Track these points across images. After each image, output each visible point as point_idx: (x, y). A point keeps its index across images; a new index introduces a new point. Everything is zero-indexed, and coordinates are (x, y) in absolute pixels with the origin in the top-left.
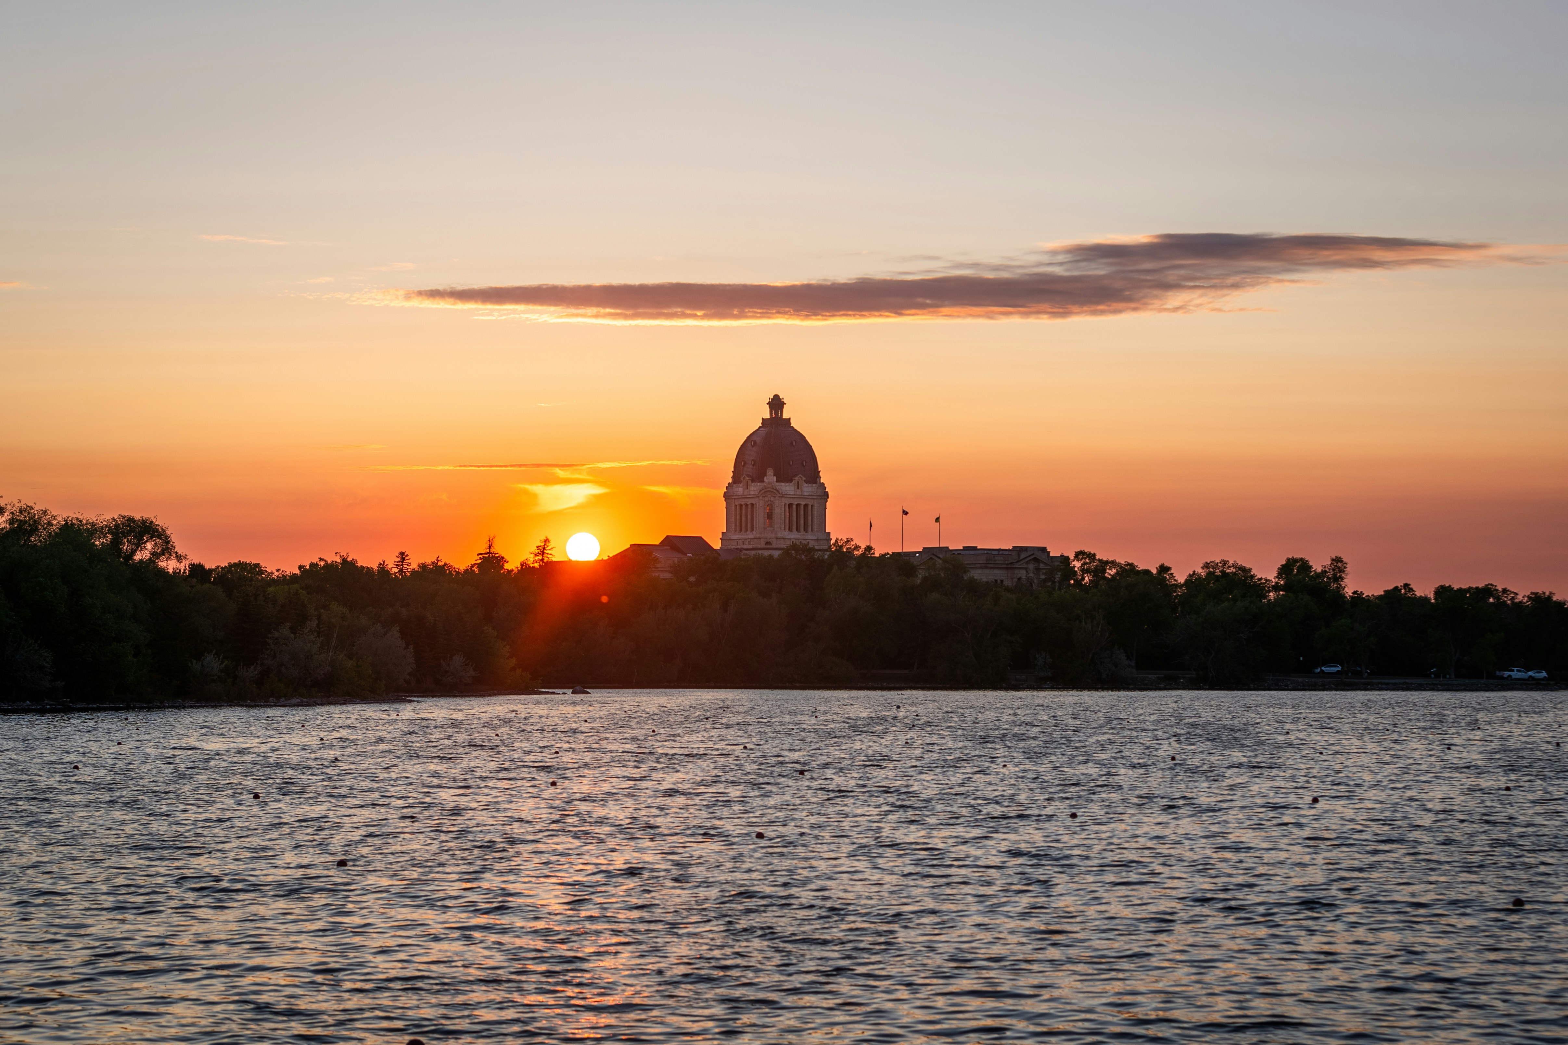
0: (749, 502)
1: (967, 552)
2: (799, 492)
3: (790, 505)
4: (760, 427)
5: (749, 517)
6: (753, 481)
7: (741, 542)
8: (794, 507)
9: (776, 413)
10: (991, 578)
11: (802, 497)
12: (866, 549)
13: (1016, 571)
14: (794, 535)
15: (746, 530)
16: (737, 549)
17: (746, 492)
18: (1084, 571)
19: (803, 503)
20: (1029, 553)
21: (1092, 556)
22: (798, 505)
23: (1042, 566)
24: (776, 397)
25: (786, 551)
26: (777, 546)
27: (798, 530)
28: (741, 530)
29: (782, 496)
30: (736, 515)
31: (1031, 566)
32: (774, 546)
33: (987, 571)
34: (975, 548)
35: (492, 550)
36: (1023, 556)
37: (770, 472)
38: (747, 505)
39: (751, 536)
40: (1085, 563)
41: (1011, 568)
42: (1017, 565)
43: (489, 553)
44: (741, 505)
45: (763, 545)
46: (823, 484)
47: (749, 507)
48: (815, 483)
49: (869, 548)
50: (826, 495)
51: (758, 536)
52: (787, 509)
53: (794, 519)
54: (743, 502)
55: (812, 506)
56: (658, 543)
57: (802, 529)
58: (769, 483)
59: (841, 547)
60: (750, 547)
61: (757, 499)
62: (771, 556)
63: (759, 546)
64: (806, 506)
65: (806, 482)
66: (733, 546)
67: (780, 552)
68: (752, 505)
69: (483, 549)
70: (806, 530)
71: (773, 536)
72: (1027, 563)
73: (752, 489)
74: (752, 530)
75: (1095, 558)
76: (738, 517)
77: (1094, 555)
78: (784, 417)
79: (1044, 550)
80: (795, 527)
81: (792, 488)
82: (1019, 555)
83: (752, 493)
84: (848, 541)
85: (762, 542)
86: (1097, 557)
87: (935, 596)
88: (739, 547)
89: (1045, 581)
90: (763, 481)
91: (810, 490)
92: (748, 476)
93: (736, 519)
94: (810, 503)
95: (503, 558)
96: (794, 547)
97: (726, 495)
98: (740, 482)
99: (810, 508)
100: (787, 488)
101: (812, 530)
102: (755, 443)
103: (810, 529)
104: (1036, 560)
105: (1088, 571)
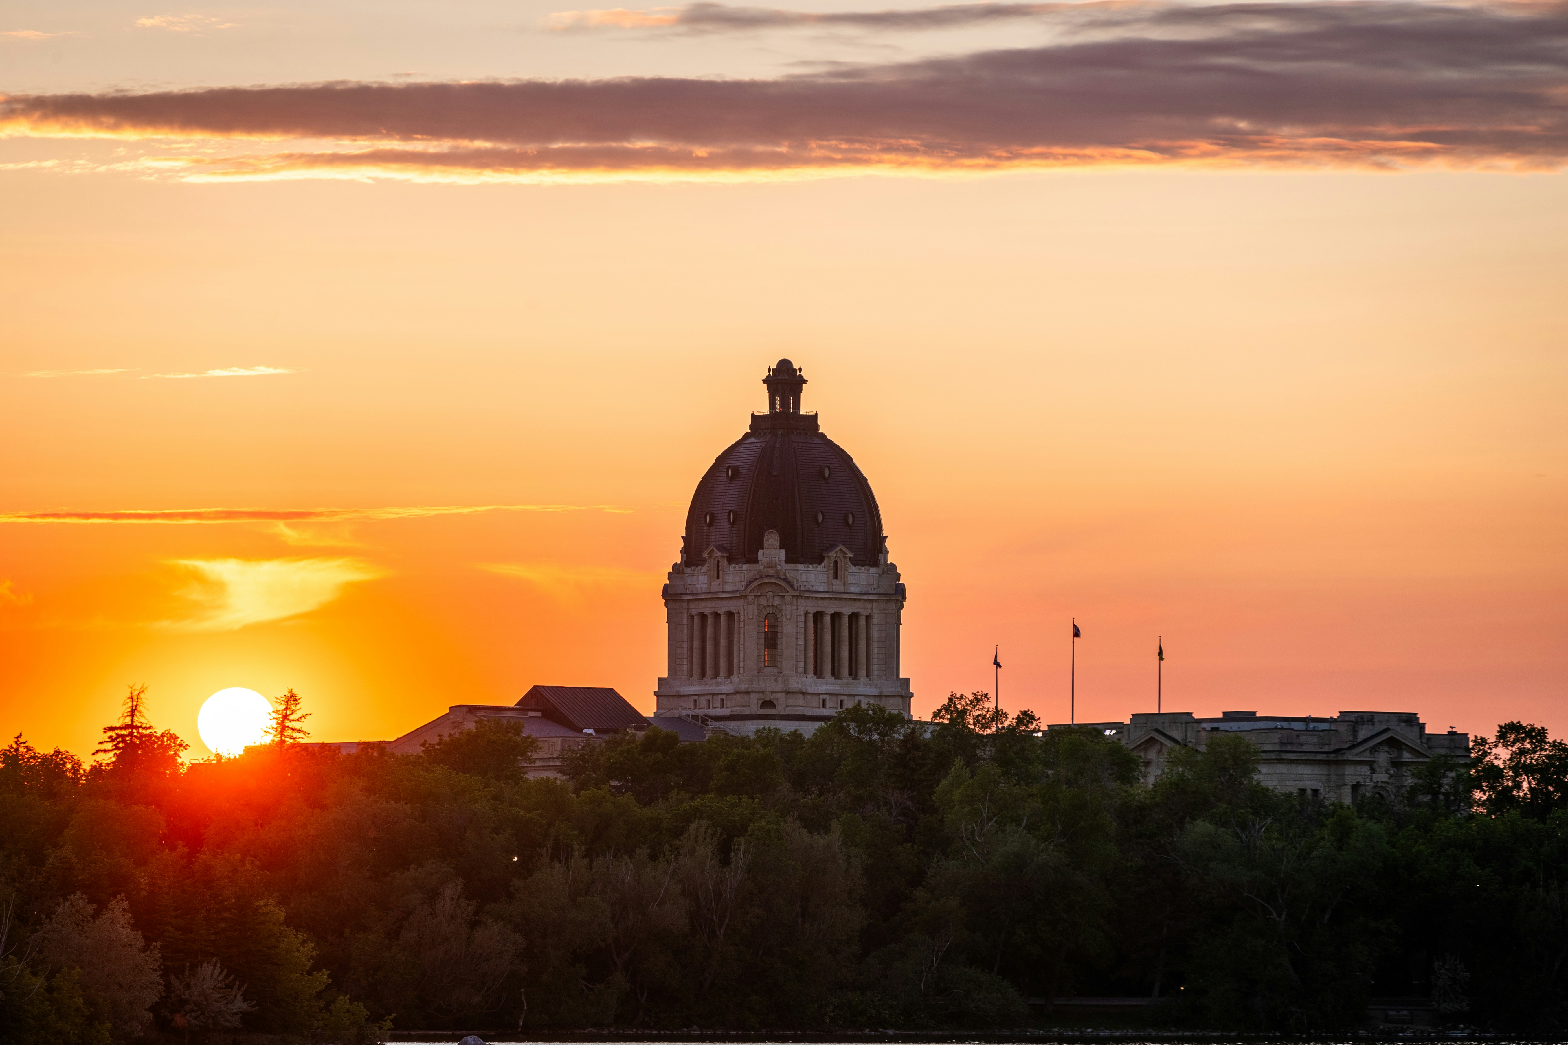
0: (723, 608)
1: (1235, 726)
2: (837, 586)
3: (818, 616)
4: (747, 436)
5: (723, 643)
6: (731, 560)
7: (703, 701)
8: (827, 620)
9: (784, 404)
10: (1291, 787)
11: (845, 597)
12: (1020, 721)
13: (1349, 770)
14: (827, 685)
15: (716, 675)
16: (696, 717)
17: (716, 586)
18: (1518, 768)
19: (847, 611)
20: (1379, 728)
21: (1537, 736)
22: (836, 616)
23: (1406, 756)
24: (785, 366)
25: (837, 724)
26: (789, 711)
27: (836, 674)
28: (703, 674)
29: (801, 594)
30: (691, 640)
31: (1382, 757)
32: (781, 710)
33: (1282, 769)
34: (1250, 716)
35: (138, 720)
36: (1363, 734)
37: (772, 539)
38: (717, 615)
39: (728, 688)
40: (1522, 752)
41: (1337, 763)
42: (1350, 756)
43: (131, 726)
44: (703, 616)
45: (755, 709)
46: (893, 567)
47: (723, 619)
48: (875, 563)
49: (1026, 717)
50: (900, 592)
51: (744, 687)
52: (811, 625)
53: (828, 648)
54: (708, 608)
55: (868, 617)
56: (512, 704)
57: (845, 671)
58: (770, 565)
59: (963, 713)
60: (726, 712)
61: (741, 602)
62: (796, 735)
63: (747, 711)
64: (854, 617)
65: (855, 562)
66: (686, 710)
67: (818, 725)
68: (730, 615)
69: (118, 718)
70: (853, 673)
71: (779, 687)
72: (1373, 750)
73: (730, 578)
74: (730, 673)
75: (1543, 741)
76: (696, 644)
77: (1543, 732)
78: (803, 411)
79: (1410, 719)
80: (828, 666)
81: (822, 577)
82: (1355, 732)
83: (729, 587)
84: (977, 700)
85: (755, 700)
86: (1550, 738)
87: (1201, 827)
88: (697, 711)
89: (1414, 790)
90: (756, 561)
91: (863, 579)
92: (721, 548)
93: (691, 648)
94: (863, 610)
95: (173, 737)
96: (857, 715)
97: (667, 592)
98: (702, 562)
99: (862, 622)
100: (812, 577)
101: (868, 675)
102: (736, 471)
103: (862, 672)
104: (1394, 743)
105: (1528, 770)
